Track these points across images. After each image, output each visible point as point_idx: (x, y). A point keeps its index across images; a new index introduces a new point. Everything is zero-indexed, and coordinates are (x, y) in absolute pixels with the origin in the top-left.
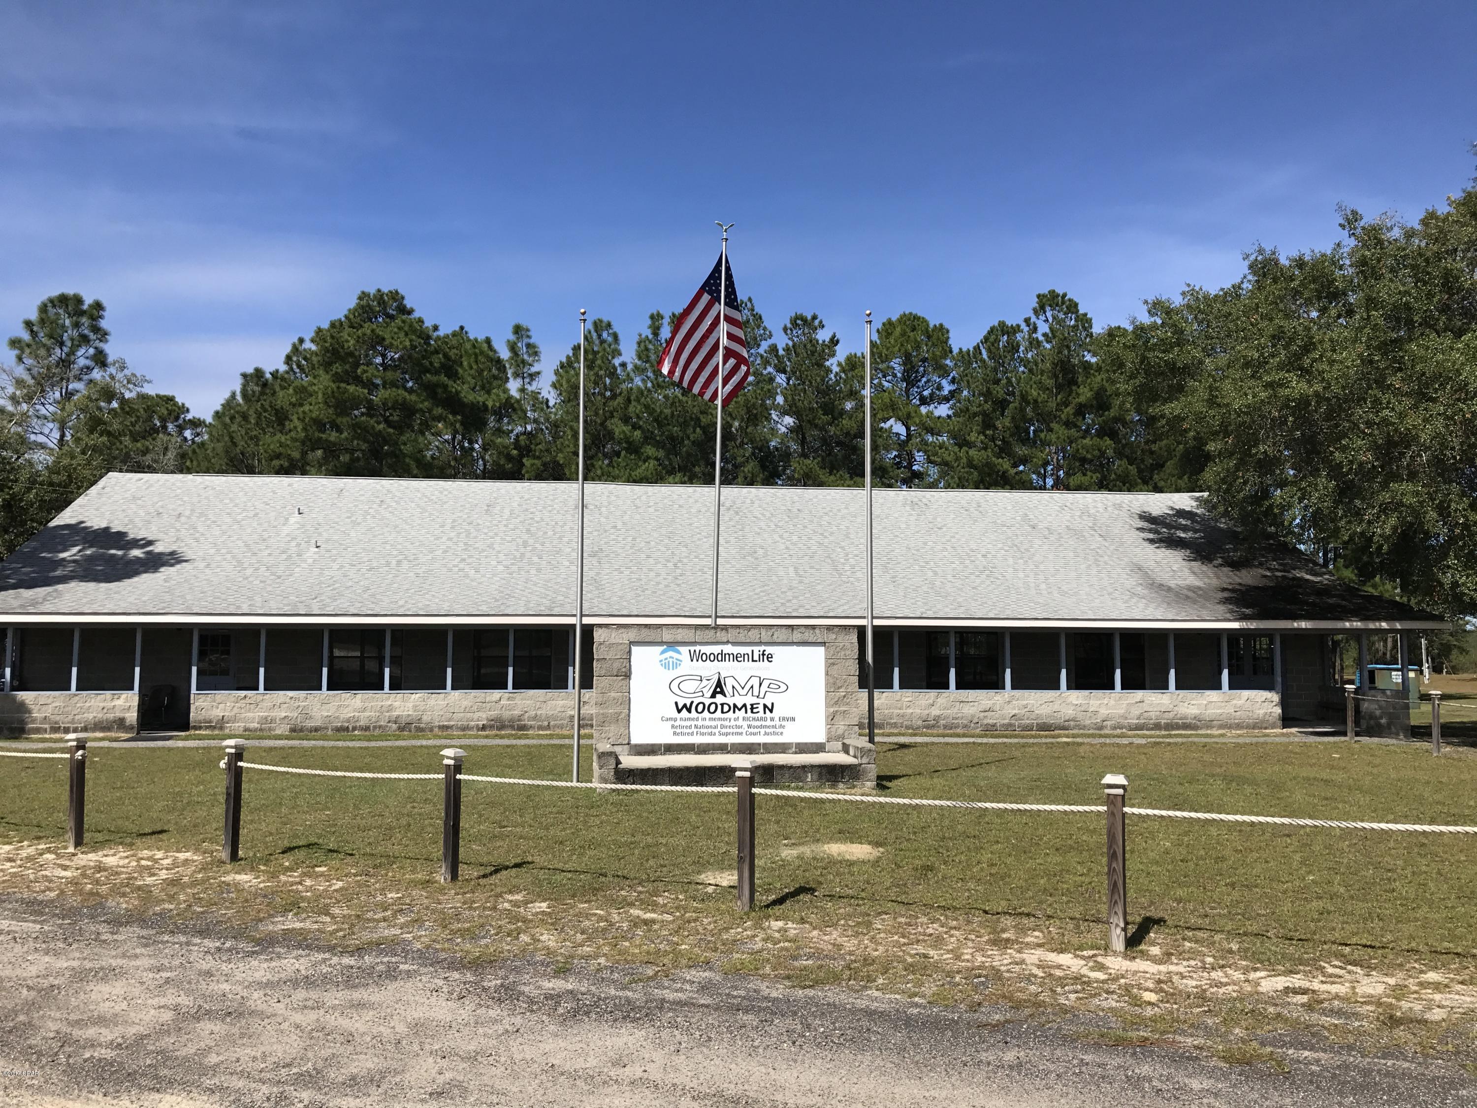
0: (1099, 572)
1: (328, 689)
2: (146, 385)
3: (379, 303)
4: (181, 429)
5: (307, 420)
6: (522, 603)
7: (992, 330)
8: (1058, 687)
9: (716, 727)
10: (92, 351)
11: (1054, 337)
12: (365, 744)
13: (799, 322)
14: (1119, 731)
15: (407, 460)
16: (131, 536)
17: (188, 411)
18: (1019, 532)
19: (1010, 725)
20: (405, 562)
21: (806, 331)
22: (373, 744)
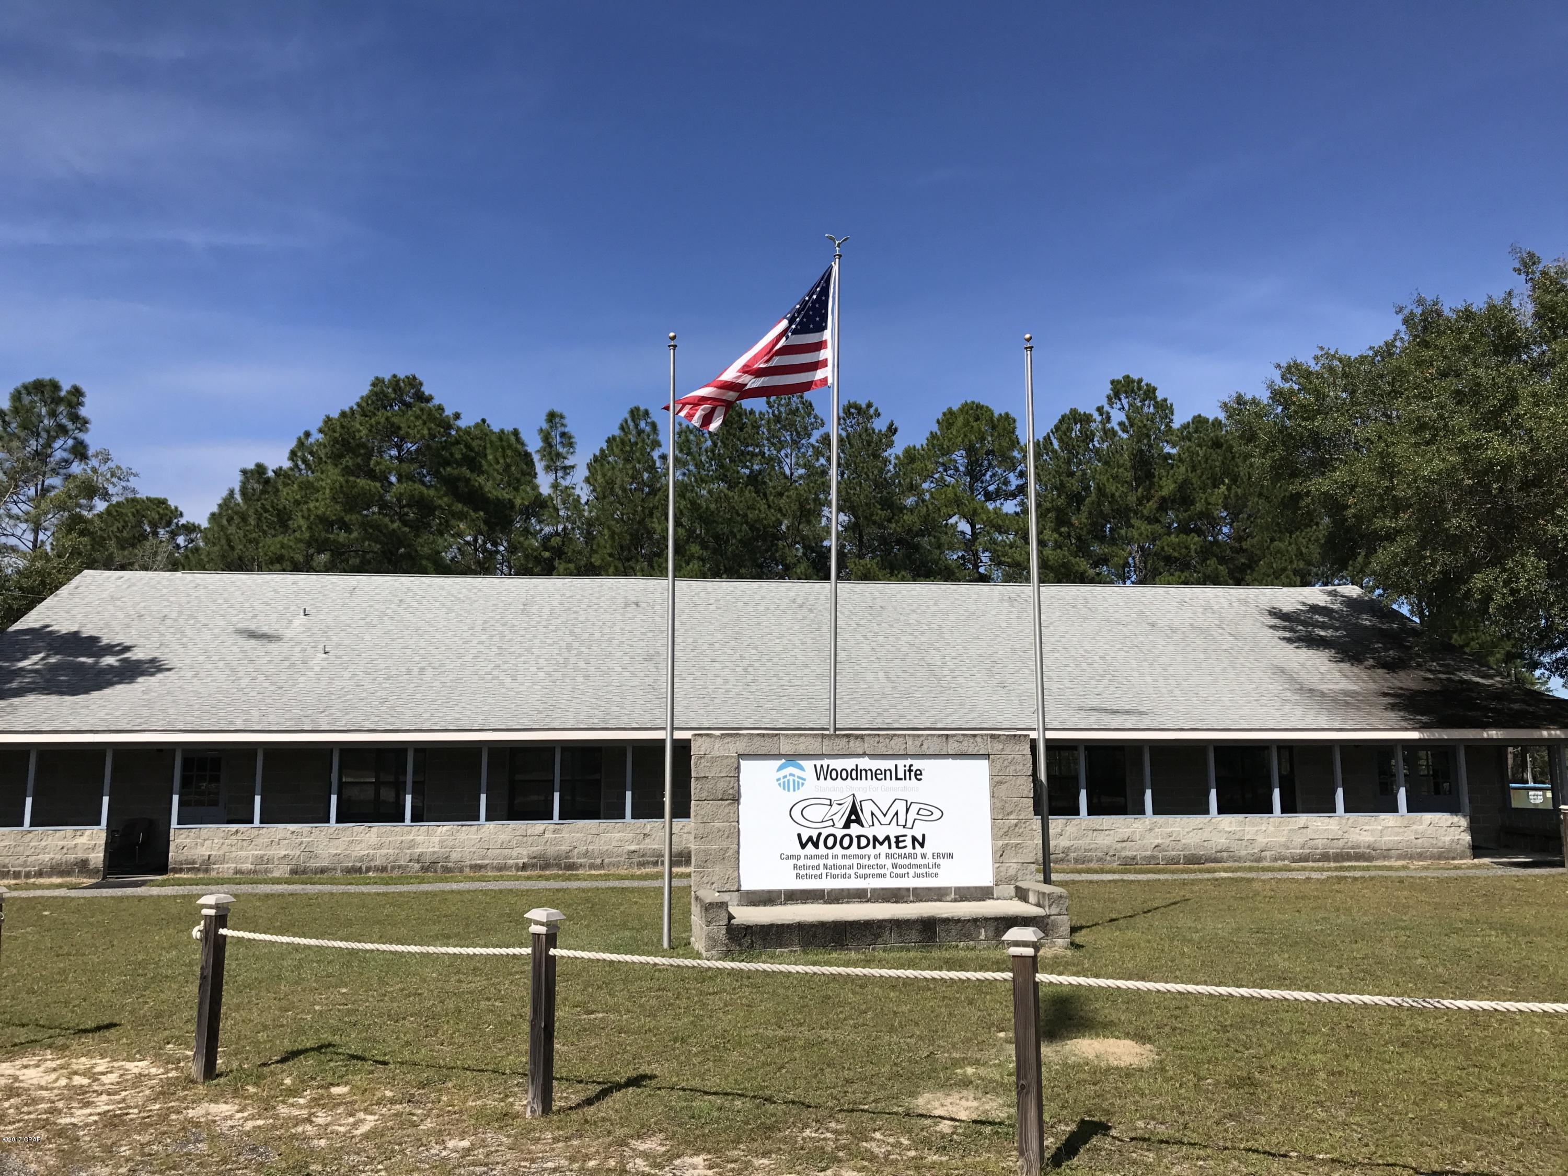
0: (1237, 675)
1: (337, 822)
2: (132, 478)
3: (394, 390)
4: (173, 535)
5: (312, 517)
6: (570, 715)
7: (1063, 419)
8: (1206, 811)
9: (851, 867)
10: (70, 442)
11: (1132, 426)
12: (382, 889)
13: (852, 410)
14: (1279, 863)
15: (424, 562)
16: (105, 641)
17: (181, 515)
18: (1137, 631)
19: (1153, 857)
20: (430, 669)
21: (861, 420)
22: (392, 889)
